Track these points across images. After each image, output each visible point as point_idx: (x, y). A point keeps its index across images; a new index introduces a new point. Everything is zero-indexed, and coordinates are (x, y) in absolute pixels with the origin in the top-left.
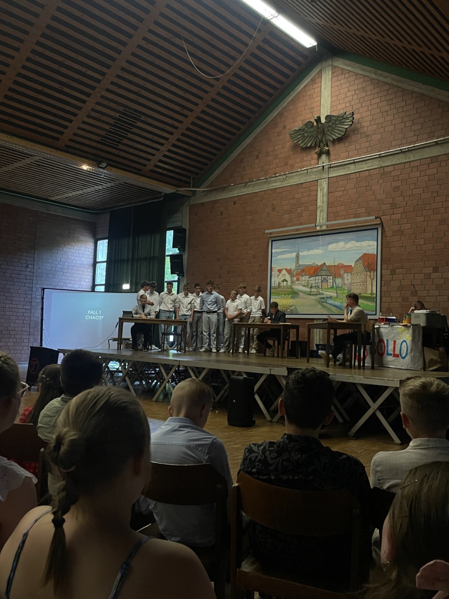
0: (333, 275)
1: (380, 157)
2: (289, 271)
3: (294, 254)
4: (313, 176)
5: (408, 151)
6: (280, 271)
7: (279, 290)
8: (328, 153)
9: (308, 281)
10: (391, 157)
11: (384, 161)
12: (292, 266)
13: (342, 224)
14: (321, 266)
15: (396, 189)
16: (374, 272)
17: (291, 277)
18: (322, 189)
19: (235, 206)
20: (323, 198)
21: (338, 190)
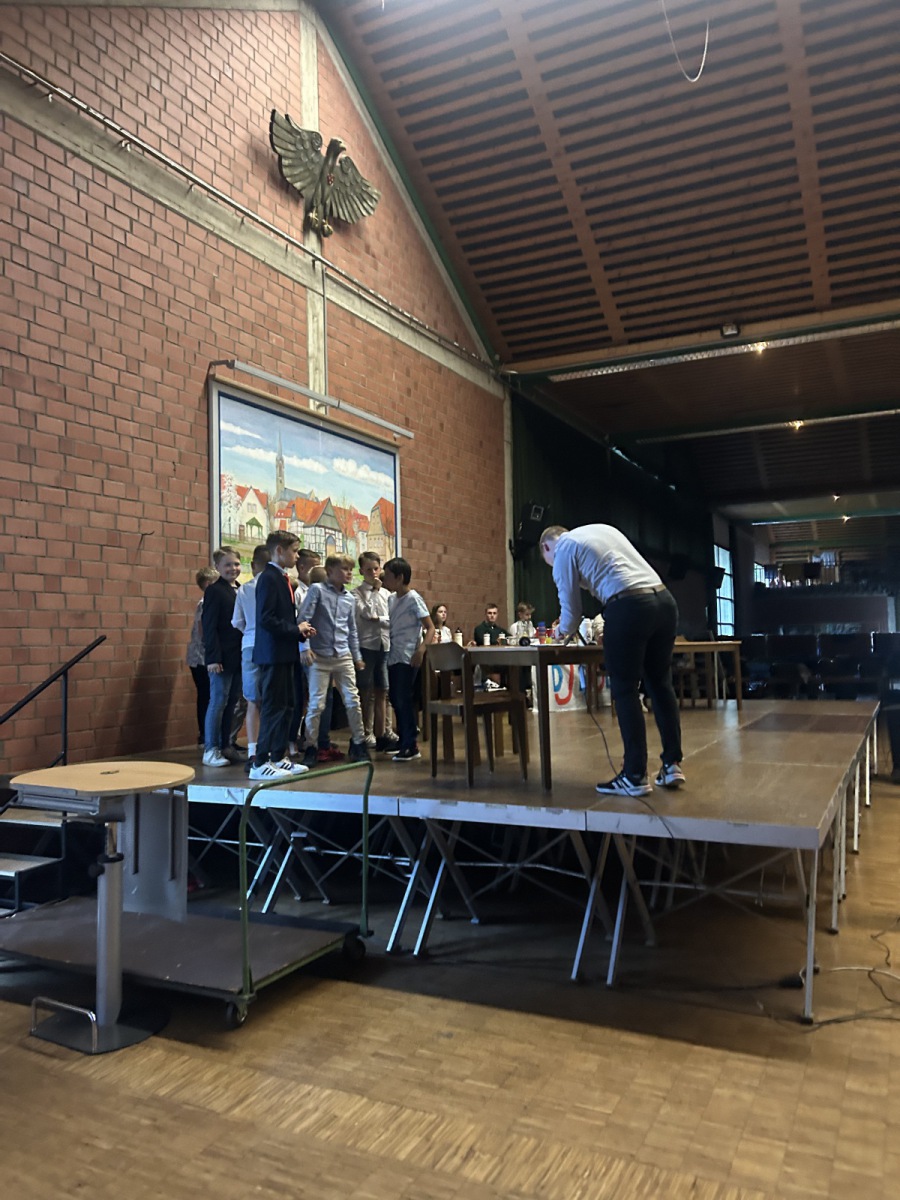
0: (343, 531)
2: (263, 498)
3: (271, 457)
6: (242, 492)
7: (241, 546)
12: (270, 488)
14: (322, 503)
16: (393, 538)
17: (269, 518)
18: (314, 316)
20: (318, 338)
21: (339, 336)
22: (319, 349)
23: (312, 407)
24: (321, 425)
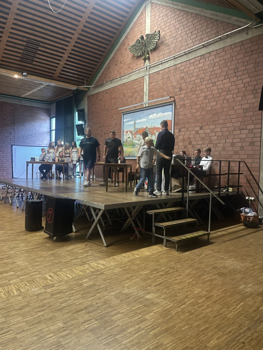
0: (151, 134)
1: (174, 59)
2: (131, 132)
3: (133, 122)
4: (142, 74)
5: (189, 53)
6: (127, 132)
7: (127, 143)
8: (149, 58)
9: (140, 138)
10: (180, 58)
11: (176, 61)
12: (132, 129)
13: (156, 102)
14: (145, 128)
15: (182, 78)
17: (132, 136)
18: (146, 82)
19: (107, 95)
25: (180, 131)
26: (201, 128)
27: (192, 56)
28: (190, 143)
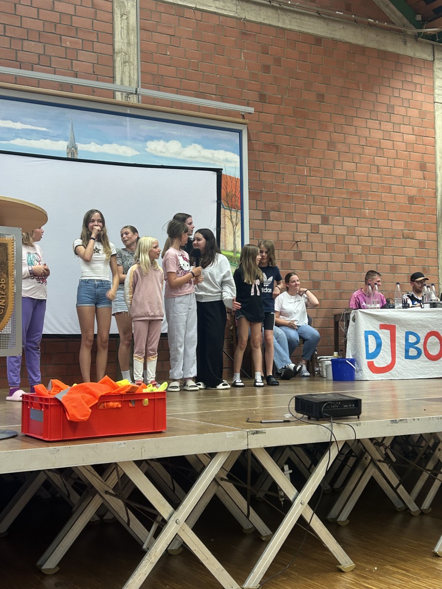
5: (282, 9)
10: (255, 7)
11: (244, 9)
13: (172, 104)
15: (265, 68)
16: (237, 211)
18: (125, 15)
20: (128, 34)
21: (159, 29)
22: (129, 44)
23: (119, 97)
24: (128, 111)
25: (266, 217)
26: (325, 220)
27: (290, 21)
28: (298, 256)
